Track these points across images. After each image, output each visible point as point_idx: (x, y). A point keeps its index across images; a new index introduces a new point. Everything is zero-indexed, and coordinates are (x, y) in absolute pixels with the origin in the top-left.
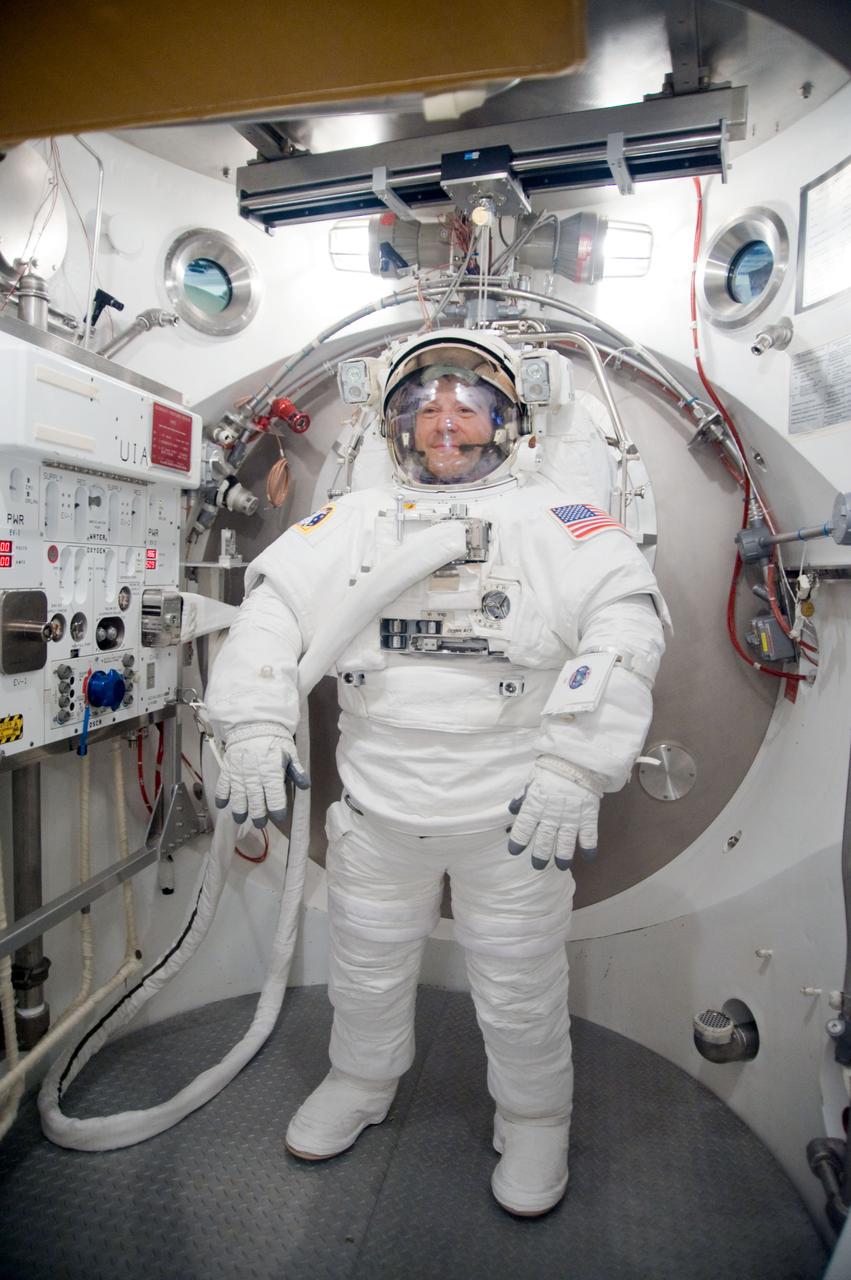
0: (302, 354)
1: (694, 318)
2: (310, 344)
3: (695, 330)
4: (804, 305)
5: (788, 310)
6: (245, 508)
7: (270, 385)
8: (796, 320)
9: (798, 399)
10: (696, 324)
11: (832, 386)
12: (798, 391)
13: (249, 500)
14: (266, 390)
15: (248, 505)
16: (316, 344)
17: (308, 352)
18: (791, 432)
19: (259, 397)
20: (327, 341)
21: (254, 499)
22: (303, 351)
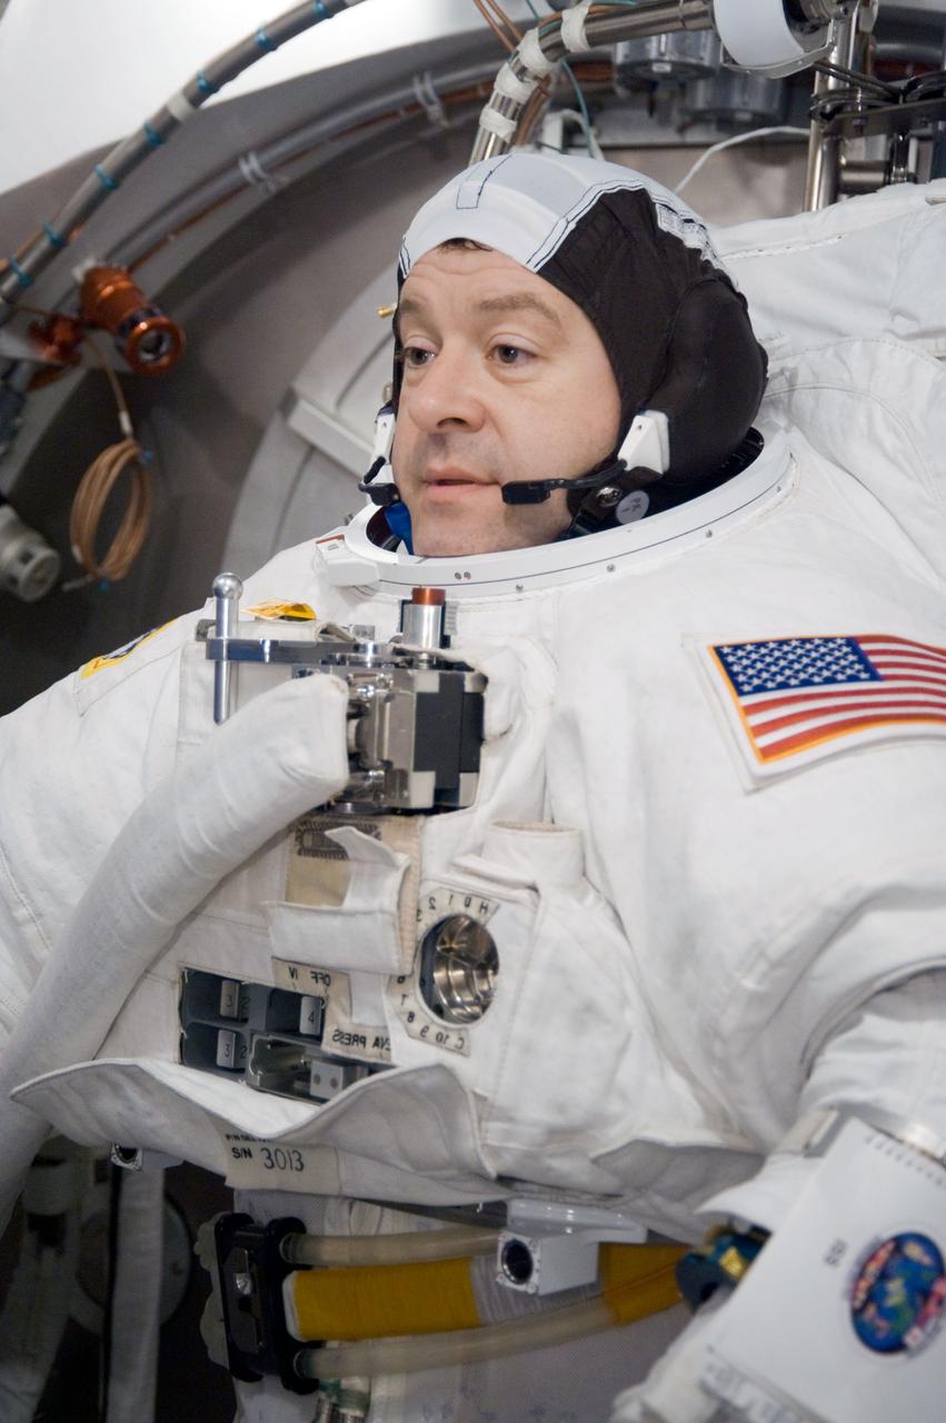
0: (144, 138)
2: (165, 111)
6: (13, 580)
7: (56, 230)
13: (25, 558)
14: (45, 244)
15: (23, 572)
16: (180, 109)
17: (161, 133)
19: (24, 267)
20: (213, 100)
21: (42, 553)
22: (147, 129)
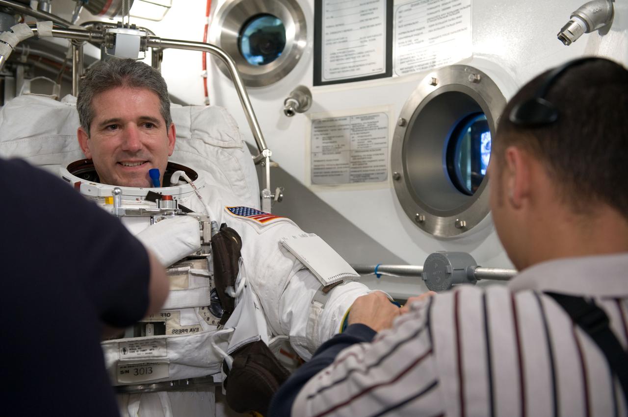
1: (205, 68)
3: (205, 79)
4: (323, 80)
5: (308, 80)
8: (316, 91)
9: (321, 157)
10: (206, 73)
11: (357, 151)
12: (320, 150)
18: (313, 183)
